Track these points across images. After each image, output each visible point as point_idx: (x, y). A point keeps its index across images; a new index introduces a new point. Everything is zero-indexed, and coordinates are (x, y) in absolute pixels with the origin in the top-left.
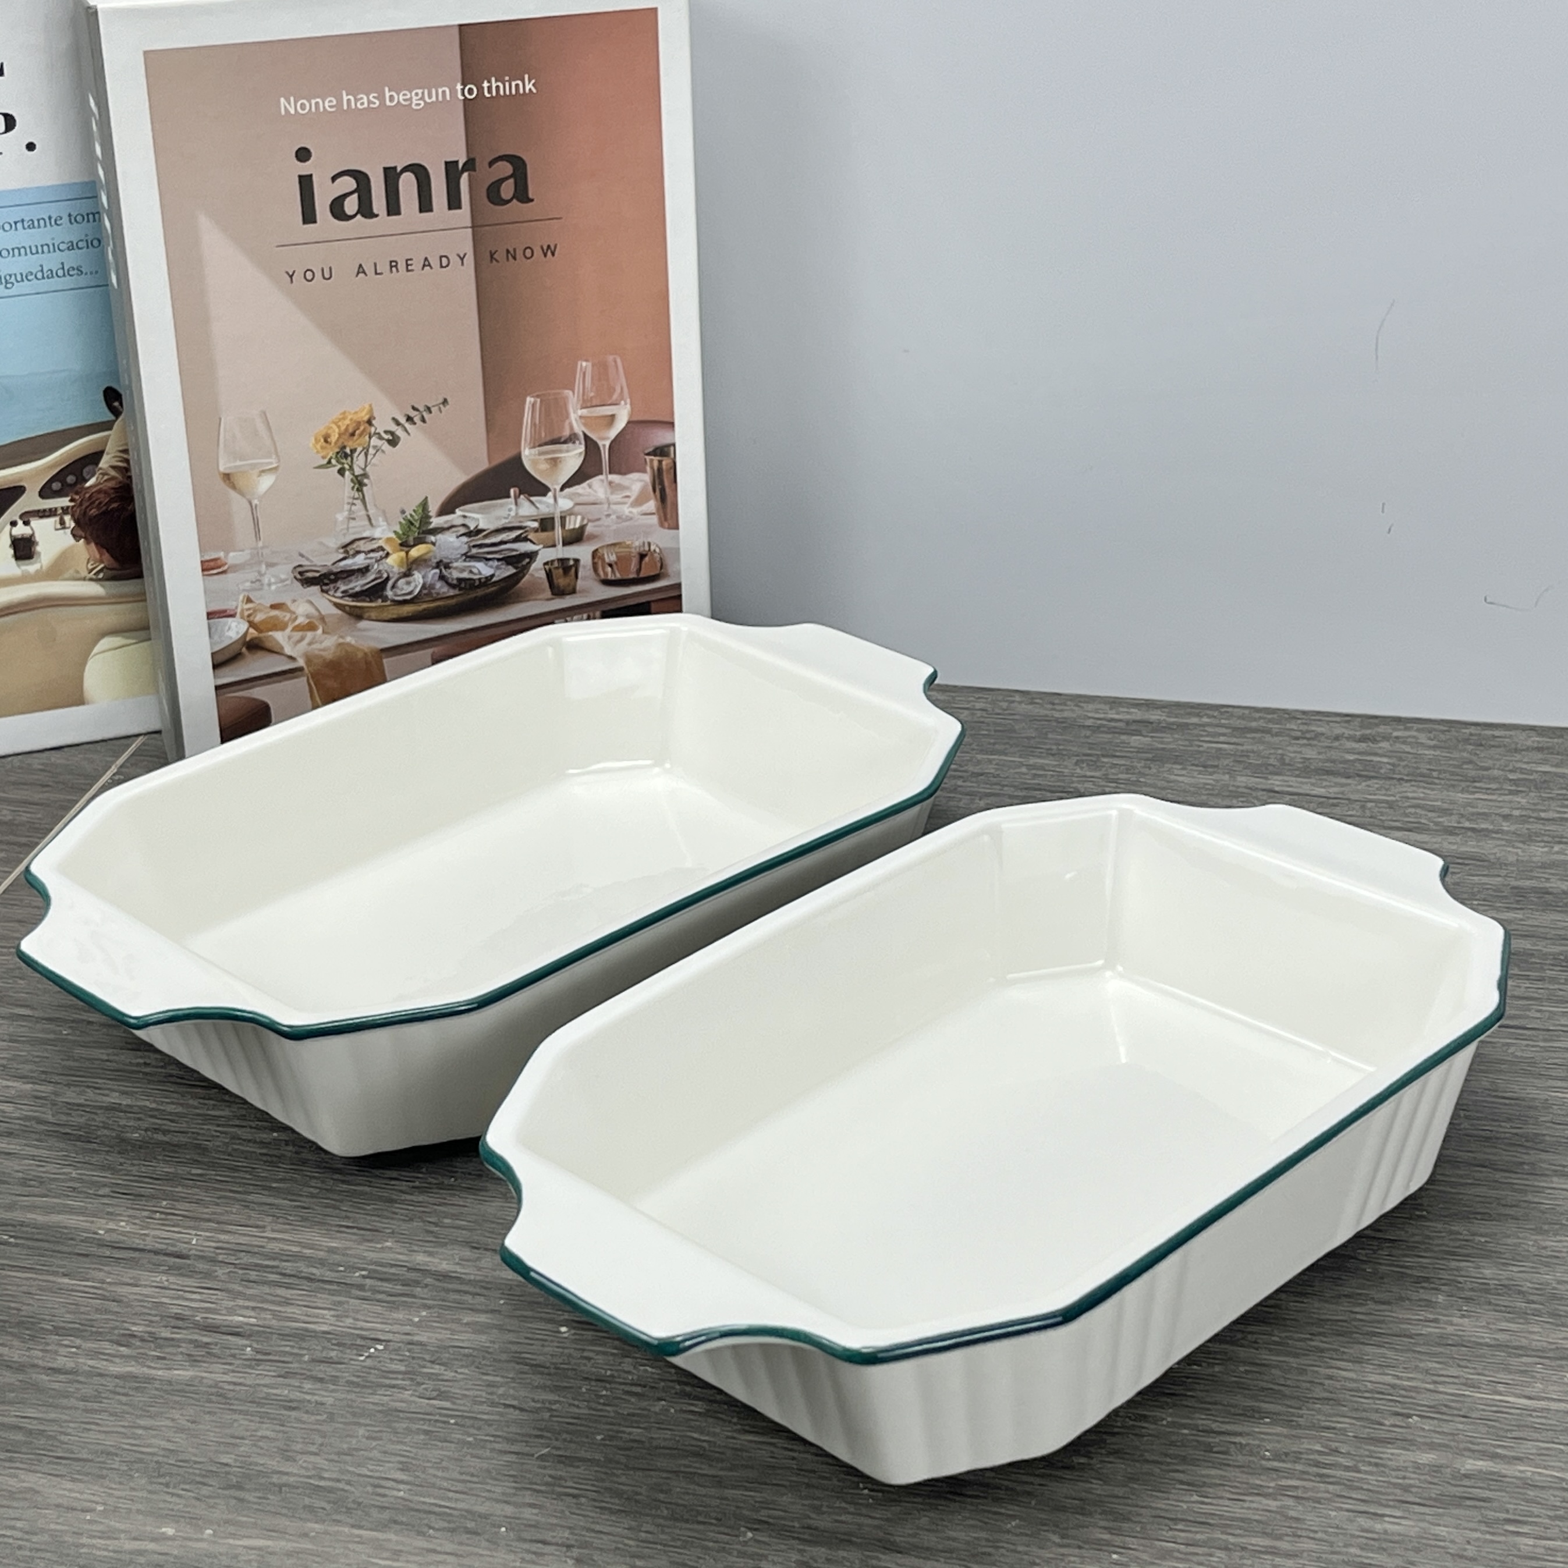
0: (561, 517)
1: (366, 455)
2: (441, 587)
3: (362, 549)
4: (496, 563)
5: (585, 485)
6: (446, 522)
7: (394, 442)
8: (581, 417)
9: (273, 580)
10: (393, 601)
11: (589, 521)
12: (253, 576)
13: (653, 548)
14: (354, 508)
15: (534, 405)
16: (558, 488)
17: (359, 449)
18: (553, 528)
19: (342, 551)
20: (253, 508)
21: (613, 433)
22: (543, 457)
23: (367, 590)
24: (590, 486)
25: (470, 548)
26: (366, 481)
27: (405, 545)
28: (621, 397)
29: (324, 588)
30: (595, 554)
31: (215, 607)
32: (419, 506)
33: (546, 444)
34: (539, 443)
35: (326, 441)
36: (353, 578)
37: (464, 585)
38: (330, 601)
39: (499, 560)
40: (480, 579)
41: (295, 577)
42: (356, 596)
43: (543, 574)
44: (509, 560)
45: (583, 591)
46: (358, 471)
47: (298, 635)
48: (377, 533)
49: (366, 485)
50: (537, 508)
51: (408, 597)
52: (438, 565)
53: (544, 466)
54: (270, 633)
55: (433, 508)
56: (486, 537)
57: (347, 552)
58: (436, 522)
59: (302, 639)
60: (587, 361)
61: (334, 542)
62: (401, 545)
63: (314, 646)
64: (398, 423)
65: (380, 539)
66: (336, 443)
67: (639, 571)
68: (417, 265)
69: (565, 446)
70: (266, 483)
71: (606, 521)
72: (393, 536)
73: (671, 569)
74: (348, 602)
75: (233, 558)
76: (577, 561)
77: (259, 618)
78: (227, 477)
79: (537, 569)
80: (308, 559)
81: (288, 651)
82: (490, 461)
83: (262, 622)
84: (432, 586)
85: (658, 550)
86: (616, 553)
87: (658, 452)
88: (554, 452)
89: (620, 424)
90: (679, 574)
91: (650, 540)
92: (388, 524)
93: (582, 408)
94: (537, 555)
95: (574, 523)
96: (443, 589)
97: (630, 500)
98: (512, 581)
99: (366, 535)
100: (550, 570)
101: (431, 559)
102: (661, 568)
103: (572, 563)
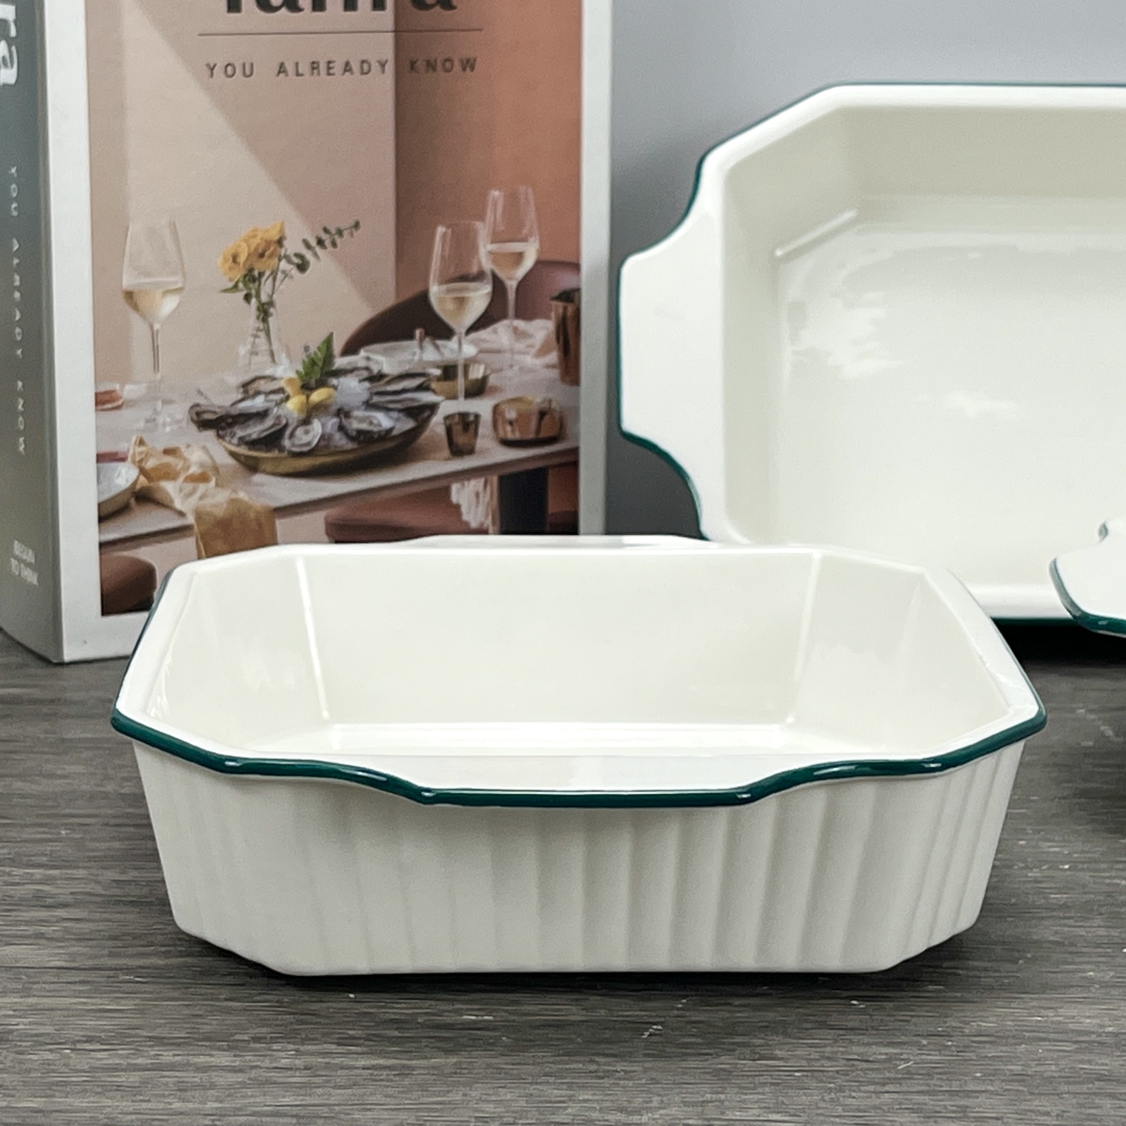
0: (465, 366)
1: (274, 280)
2: (341, 439)
3: (262, 390)
4: (395, 415)
5: (490, 329)
6: (349, 363)
7: (302, 267)
8: (490, 253)
9: (168, 420)
10: (290, 452)
11: (493, 371)
12: (148, 413)
13: (553, 405)
14: (257, 340)
15: (444, 235)
16: (463, 331)
17: (267, 273)
18: (456, 377)
19: (241, 390)
20: (154, 335)
21: (521, 273)
22: (450, 296)
23: (265, 437)
25: (372, 395)
26: (272, 310)
28: (531, 234)
29: (220, 432)
30: (496, 410)
31: (107, 448)
32: (324, 342)
33: (453, 281)
34: (446, 280)
35: (234, 261)
36: (251, 422)
37: (364, 438)
39: (400, 411)
40: (379, 432)
41: (192, 420)
42: (253, 444)
43: (442, 430)
44: (410, 412)
45: (482, 452)
46: (264, 298)
47: (189, 487)
48: (279, 372)
49: (272, 315)
50: (442, 354)
51: (306, 449)
52: (338, 415)
53: (450, 306)
54: (161, 483)
55: (338, 346)
56: (389, 383)
57: (246, 392)
58: (340, 362)
59: (193, 492)
60: (500, 190)
61: (235, 380)
62: (302, 387)
63: (206, 501)
64: (308, 246)
65: (282, 378)
66: (244, 264)
67: (538, 431)
68: (338, 68)
69: (472, 285)
70: (169, 305)
71: (508, 373)
72: (295, 376)
73: (570, 430)
74: (243, 450)
75: (129, 391)
76: (477, 416)
77: (150, 464)
78: (129, 295)
79: (437, 424)
80: (206, 398)
81: (178, 504)
82: (397, 297)
83: (155, 469)
84: (331, 438)
85: (558, 409)
86: (517, 410)
87: (563, 296)
88: (460, 290)
89: (529, 263)
90: (577, 437)
91: (550, 397)
92: (291, 362)
93: (492, 242)
94: (439, 407)
95: (477, 373)
96: (340, 441)
97: (533, 351)
98: (411, 436)
99: (268, 372)
100: (450, 425)
101: (331, 405)
102: (561, 428)
103: (472, 418)
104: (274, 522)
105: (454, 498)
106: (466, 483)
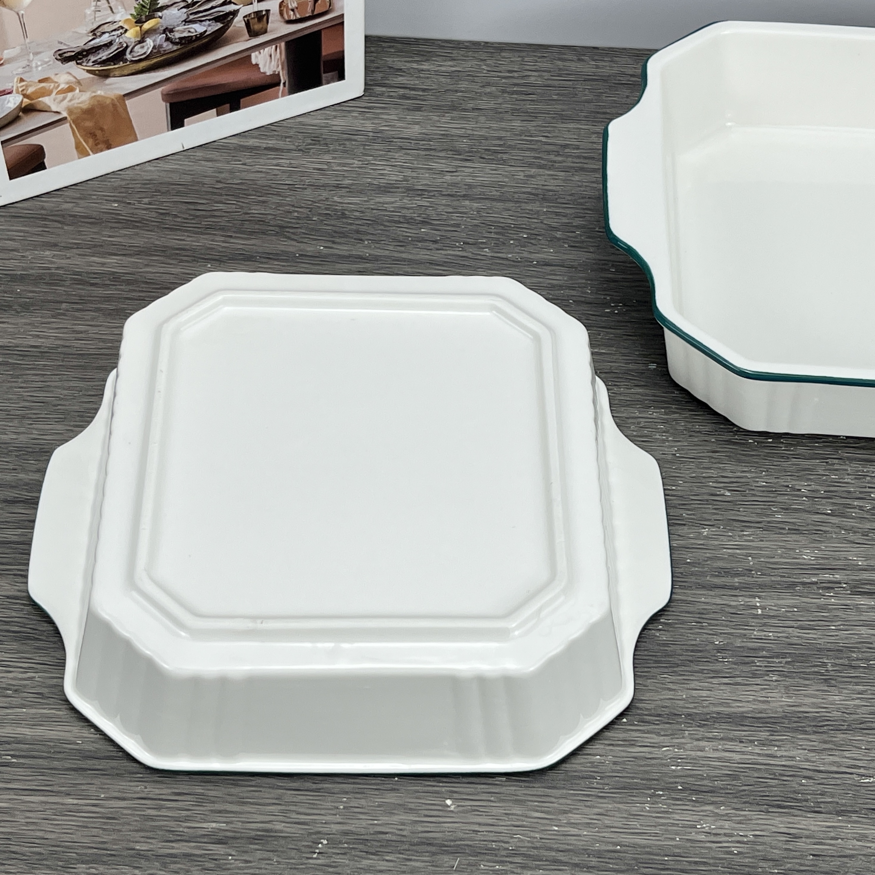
2: (168, 45)
3: (106, 31)
4: (208, 22)
9: (39, 63)
10: (132, 61)
12: (25, 63)
19: (91, 34)
20: (20, 17)
23: (111, 57)
25: (188, 15)
27: (139, 22)
29: (78, 61)
30: (281, 4)
36: (100, 51)
37: (185, 41)
38: (84, 70)
39: (209, 20)
40: (196, 35)
41: (57, 59)
42: (104, 62)
43: (243, 24)
45: (272, 31)
47: (61, 96)
48: (117, 18)
51: (143, 57)
52: (164, 32)
54: (40, 99)
56: (200, 6)
57: (95, 34)
58: (163, 2)
59: (64, 99)
61: (85, 29)
62: (136, 22)
63: (74, 102)
65: (120, 21)
67: (313, 11)
72: (130, 17)
73: (337, 6)
74: (98, 68)
75: (7, 54)
76: (268, 11)
77: (30, 91)
79: (239, 22)
80: (65, 44)
81: (54, 108)
83: (35, 92)
86: (297, 2)
90: (342, 8)
92: (126, 10)
94: (238, 12)
98: (220, 32)
99: (109, 20)
100: (248, 20)
101: (159, 28)
102: (330, 6)
103: (264, 13)
104: (125, 103)
105: (254, 62)
106: (262, 51)
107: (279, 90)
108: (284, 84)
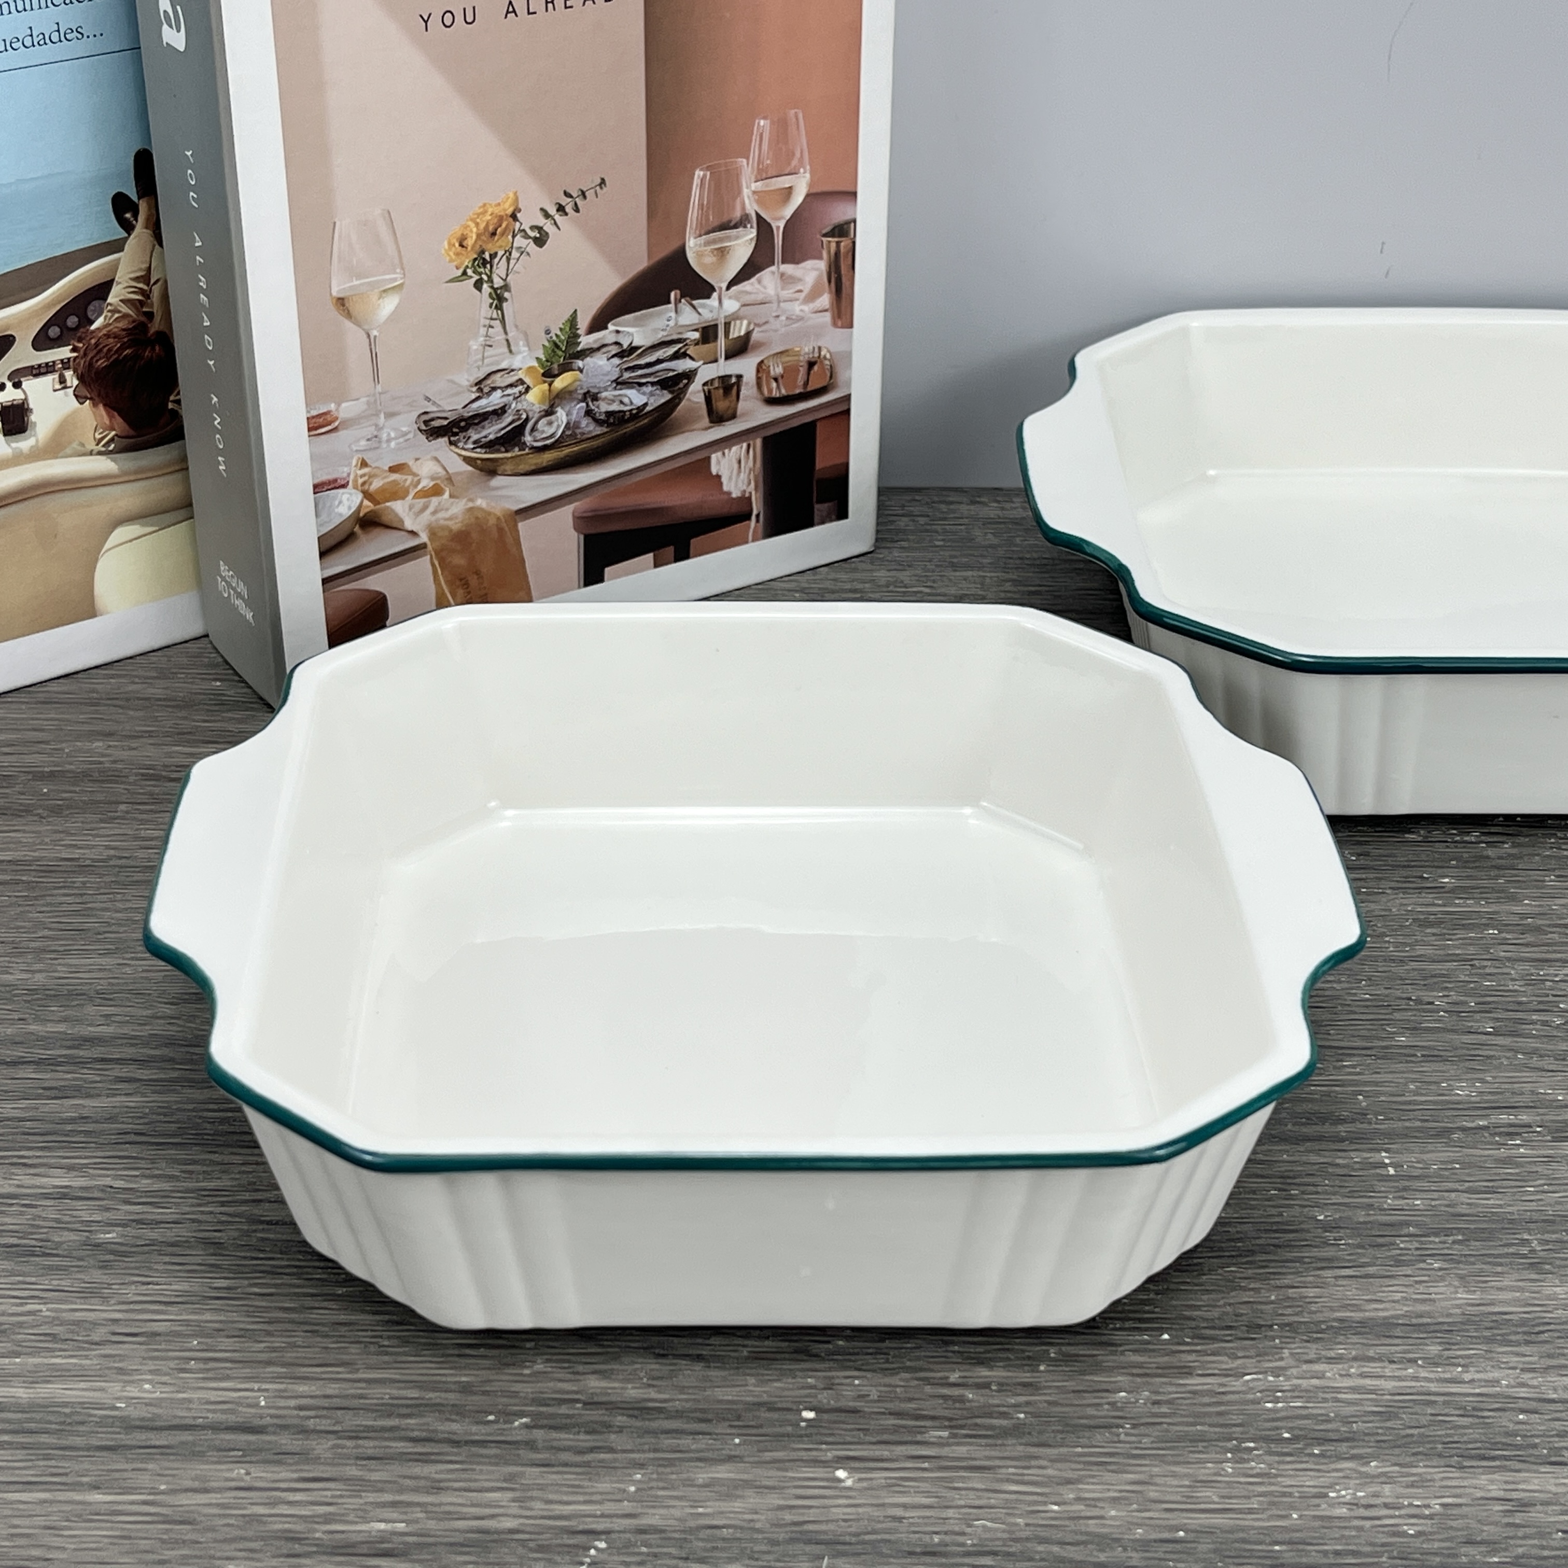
0: (725, 323)
1: (508, 260)
2: (587, 425)
3: (498, 385)
4: (649, 389)
5: (753, 280)
6: (595, 341)
7: (540, 241)
8: (754, 192)
9: (393, 435)
10: (533, 448)
11: (757, 325)
12: (370, 431)
13: (823, 353)
14: (490, 332)
15: (702, 180)
16: (724, 285)
17: (501, 253)
18: (716, 338)
19: (474, 389)
20: (371, 342)
21: (788, 211)
22: (709, 248)
23: (502, 437)
24: (759, 282)
25: (621, 370)
26: (506, 295)
28: (801, 163)
29: (452, 439)
30: (760, 366)
31: (324, 477)
32: (567, 321)
33: (713, 231)
34: (706, 230)
35: (461, 245)
36: (486, 422)
37: (615, 419)
38: (459, 455)
39: (653, 384)
40: (631, 411)
41: (420, 430)
42: (490, 446)
43: (701, 398)
44: (664, 384)
45: (743, 415)
46: (498, 282)
47: (421, 502)
48: (516, 362)
49: (506, 300)
50: (699, 314)
51: (549, 442)
52: (584, 399)
53: (710, 259)
54: (388, 504)
55: (583, 323)
56: (640, 356)
57: (480, 390)
58: (586, 341)
59: (425, 508)
60: (765, 118)
61: (466, 378)
62: (544, 375)
63: (441, 515)
64: (547, 215)
65: (520, 369)
66: (473, 246)
67: (806, 384)
69: (734, 232)
70: (389, 305)
71: (775, 324)
72: (536, 364)
73: (841, 376)
74: (480, 454)
75: (346, 410)
76: (739, 377)
77: (376, 485)
78: (341, 302)
79: (695, 393)
80: (434, 403)
81: (409, 525)
82: (649, 257)
83: (382, 490)
84: (577, 425)
85: (828, 356)
86: (783, 363)
87: (836, 230)
88: (721, 240)
89: (798, 199)
90: (848, 384)
91: (820, 344)
92: (530, 349)
93: (757, 180)
94: (696, 374)
95: (739, 330)
96: (588, 427)
97: (802, 295)
98: (667, 409)
99: (503, 365)
100: (709, 391)
101: (576, 390)
102: (831, 377)
103: (734, 380)
104: (516, 526)
105: (714, 471)
106: (726, 451)
107: (749, 527)
108: (758, 516)
